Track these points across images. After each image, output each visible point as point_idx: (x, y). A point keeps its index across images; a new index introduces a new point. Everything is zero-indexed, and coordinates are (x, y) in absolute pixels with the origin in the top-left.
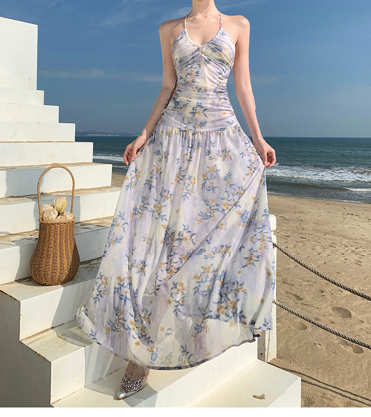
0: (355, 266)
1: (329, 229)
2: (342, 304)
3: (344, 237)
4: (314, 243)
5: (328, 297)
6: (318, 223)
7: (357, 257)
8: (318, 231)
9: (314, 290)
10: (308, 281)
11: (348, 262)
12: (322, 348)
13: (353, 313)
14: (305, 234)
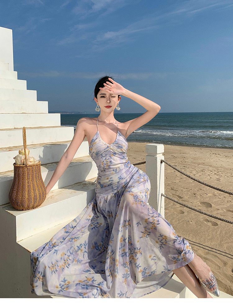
0: (216, 181)
1: (201, 162)
3: (211, 166)
4: (191, 169)
6: (194, 159)
8: (195, 163)
9: (190, 193)
10: (187, 189)
12: (193, 223)
13: (213, 205)
14: (186, 165)
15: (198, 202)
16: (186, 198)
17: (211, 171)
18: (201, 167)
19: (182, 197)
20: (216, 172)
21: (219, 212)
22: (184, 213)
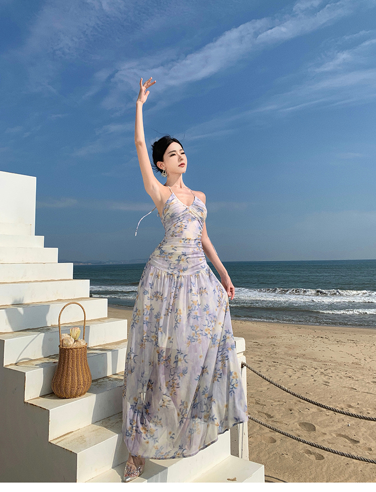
0: (323, 386)
1: (299, 353)
2: (308, 419)
3: (315, 360)
4: (286, 366)
5: (296, 414)
6: (289, 347)
7: (325, 379)
8: (290, 355)
9: (284, 409)
10: (279, 401)
11: (316, 383)
12: (289, 457)
13: (317, 427)
14: (277, 358)
15: (296, 424)
16: (278, 416)
17: (316, 369)
18: (301, 362)
19: (272, 415)
20: (322, 370)
21: (326, 437)
22: (275, 441)
